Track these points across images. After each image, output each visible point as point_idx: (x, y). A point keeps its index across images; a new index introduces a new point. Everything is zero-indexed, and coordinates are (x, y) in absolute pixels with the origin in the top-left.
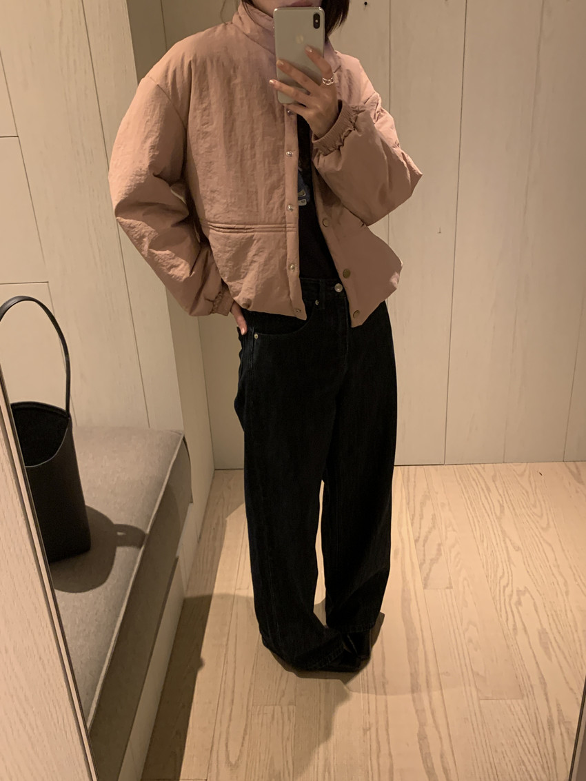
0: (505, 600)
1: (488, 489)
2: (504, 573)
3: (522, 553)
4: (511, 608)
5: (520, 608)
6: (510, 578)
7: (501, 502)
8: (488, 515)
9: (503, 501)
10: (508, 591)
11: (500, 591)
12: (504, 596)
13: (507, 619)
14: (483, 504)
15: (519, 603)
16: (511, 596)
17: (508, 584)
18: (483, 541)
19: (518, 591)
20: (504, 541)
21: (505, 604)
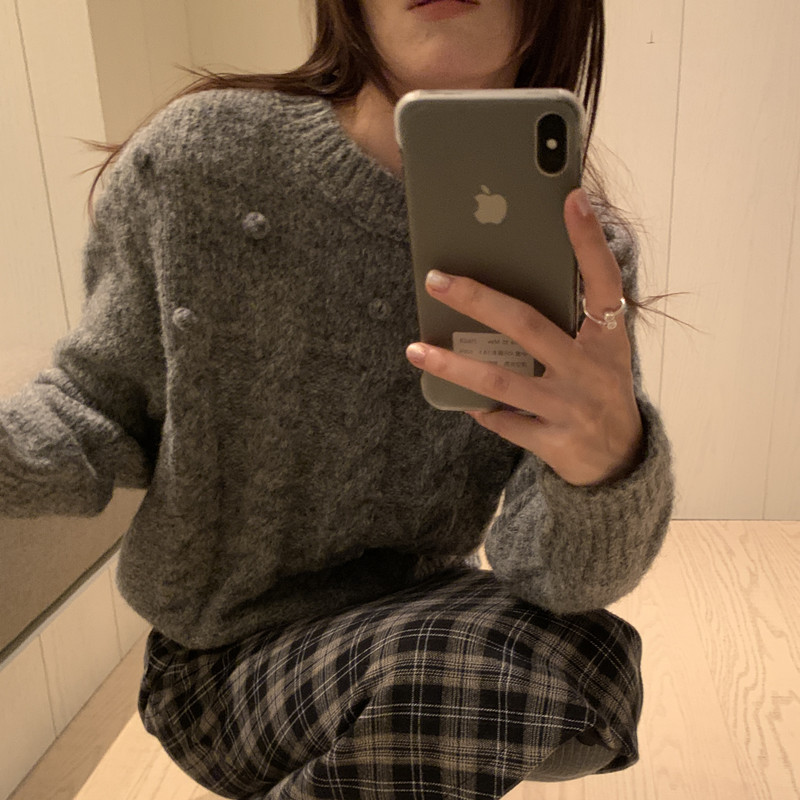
0: (746, 709)
1: (730, 552)
2: (747, 668)
3: (788, 641)
4: (758, 721)
5: (776, 723)
6: (761, 676)
7: (753, 570)
8: (726, 587)
9: (756, 568)
10: (754, 696)
11: (736, 695)
12: (745, 702)
13: (748, 741)
14: (717, 571)
15: (776, 715)
16: (760, 704)
17: (755, 685)
18: (711, 620)
19: (776, 698)
20: (754, 621)
21: (745, 716)
